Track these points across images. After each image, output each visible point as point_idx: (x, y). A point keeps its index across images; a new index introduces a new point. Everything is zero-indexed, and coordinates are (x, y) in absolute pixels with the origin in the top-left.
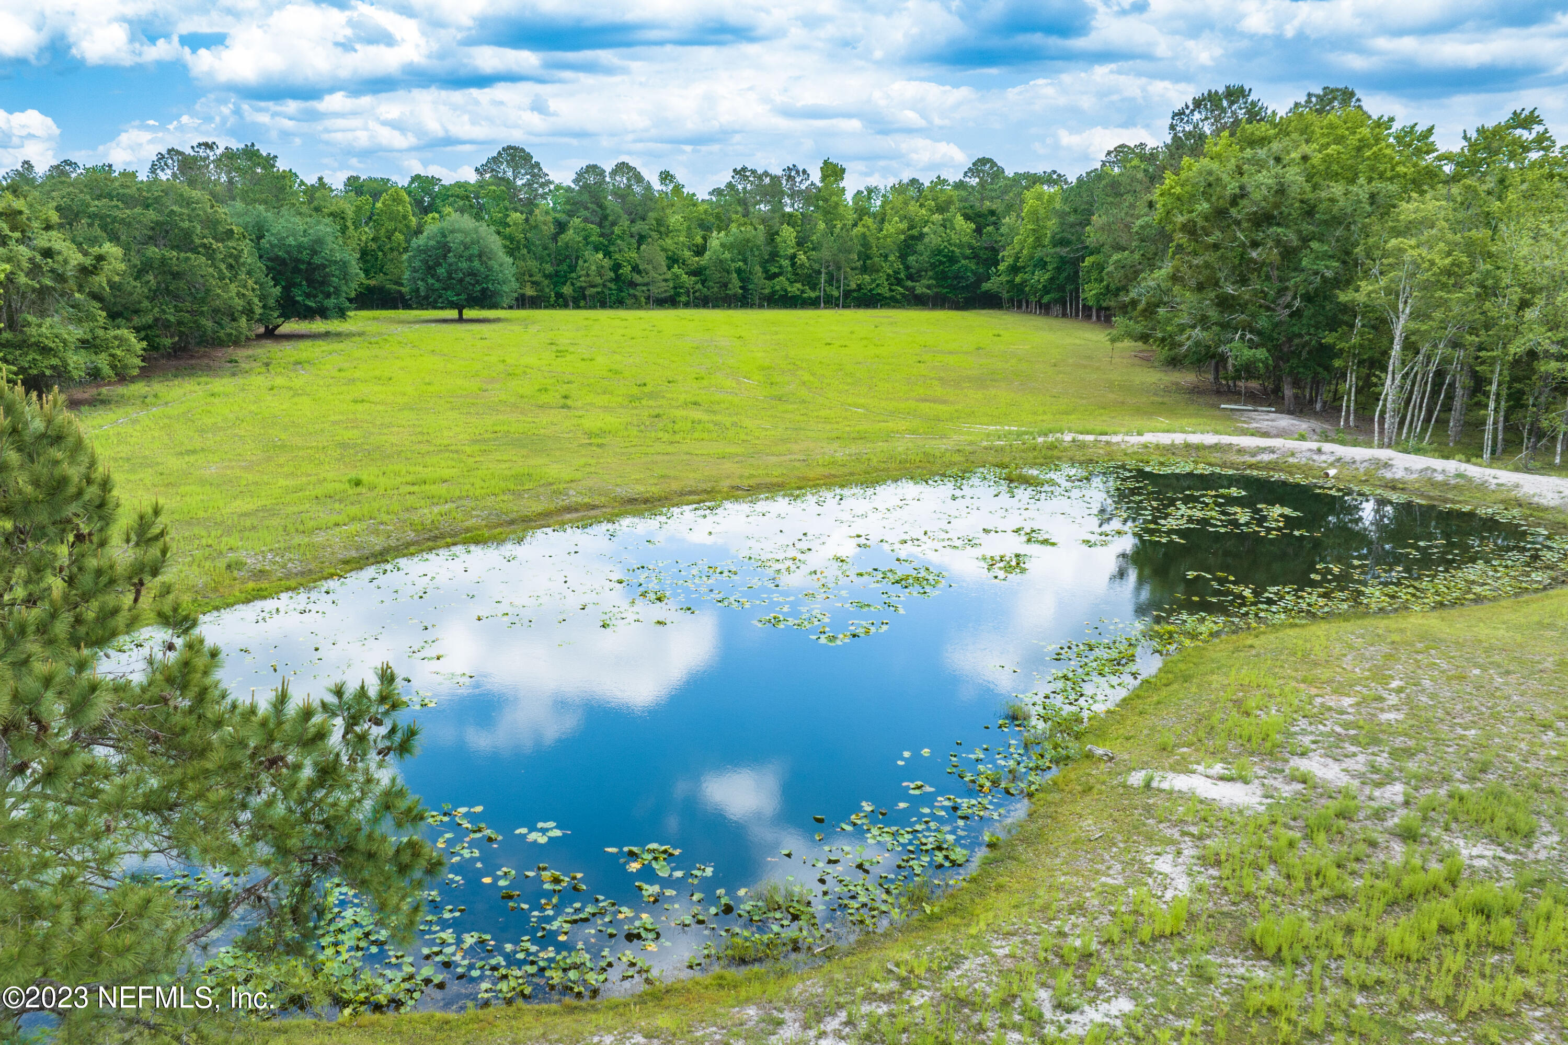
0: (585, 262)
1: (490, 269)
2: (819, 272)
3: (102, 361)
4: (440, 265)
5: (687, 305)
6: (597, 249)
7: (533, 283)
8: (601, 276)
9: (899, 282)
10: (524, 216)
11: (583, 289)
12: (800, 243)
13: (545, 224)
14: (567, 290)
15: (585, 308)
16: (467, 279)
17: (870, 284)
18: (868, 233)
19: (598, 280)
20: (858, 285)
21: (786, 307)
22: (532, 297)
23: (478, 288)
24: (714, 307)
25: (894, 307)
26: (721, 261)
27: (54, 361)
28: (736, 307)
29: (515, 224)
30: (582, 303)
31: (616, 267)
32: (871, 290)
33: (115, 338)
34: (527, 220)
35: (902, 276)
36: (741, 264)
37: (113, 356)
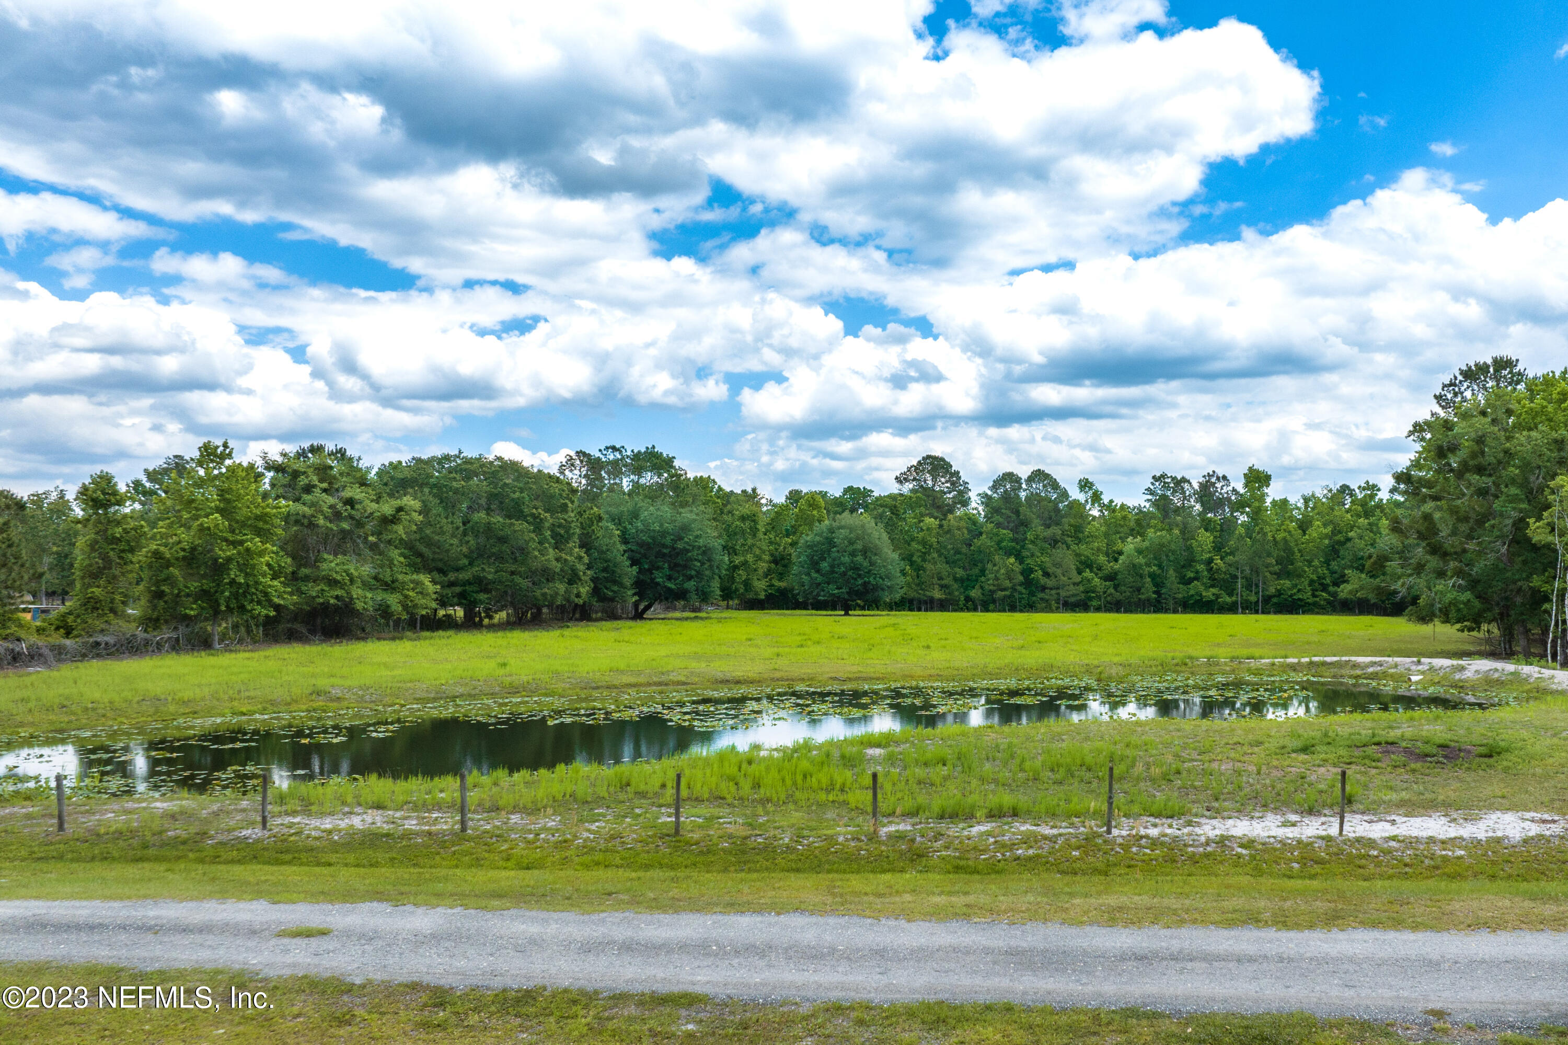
0: (995, 565)
1: (872, 564)
2: (1236, 577)
3: (393, 601)
4: (825, 559)
5: (1098, 609)
6: (1008, 553)
7: (942, 586)
8: (1010, 579)
9: (1324, 588)
10: (937, 522)
11: (992, 592)
12: (1218, 548)
13: (959, 529)
14: (975, 593)
15: (993, 611)
16: (850, 573)
17: (1290, 589)
18: (1288, 537)
19: (1007, 583)
20: (1278, 591)
21: (1201, 612)
22: (940, 600)
23: (860, 582)
24: (1126, 612)
25: (1318, 613)
26: (1134, 565)
27: (339, 592)
28: (1149, 612)
29: (928, 529)
30: (991, 607)
31: (1027, 572)
32: (1291, 596)
33: (412, 581)
34: (941, 526)
35: (1328, 581)
36: (1155, 568)
37: (406, 597)
